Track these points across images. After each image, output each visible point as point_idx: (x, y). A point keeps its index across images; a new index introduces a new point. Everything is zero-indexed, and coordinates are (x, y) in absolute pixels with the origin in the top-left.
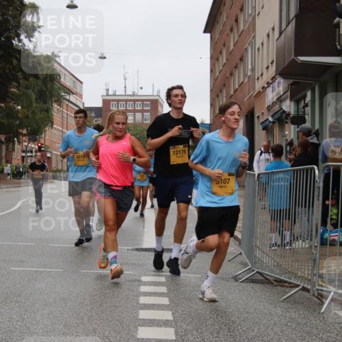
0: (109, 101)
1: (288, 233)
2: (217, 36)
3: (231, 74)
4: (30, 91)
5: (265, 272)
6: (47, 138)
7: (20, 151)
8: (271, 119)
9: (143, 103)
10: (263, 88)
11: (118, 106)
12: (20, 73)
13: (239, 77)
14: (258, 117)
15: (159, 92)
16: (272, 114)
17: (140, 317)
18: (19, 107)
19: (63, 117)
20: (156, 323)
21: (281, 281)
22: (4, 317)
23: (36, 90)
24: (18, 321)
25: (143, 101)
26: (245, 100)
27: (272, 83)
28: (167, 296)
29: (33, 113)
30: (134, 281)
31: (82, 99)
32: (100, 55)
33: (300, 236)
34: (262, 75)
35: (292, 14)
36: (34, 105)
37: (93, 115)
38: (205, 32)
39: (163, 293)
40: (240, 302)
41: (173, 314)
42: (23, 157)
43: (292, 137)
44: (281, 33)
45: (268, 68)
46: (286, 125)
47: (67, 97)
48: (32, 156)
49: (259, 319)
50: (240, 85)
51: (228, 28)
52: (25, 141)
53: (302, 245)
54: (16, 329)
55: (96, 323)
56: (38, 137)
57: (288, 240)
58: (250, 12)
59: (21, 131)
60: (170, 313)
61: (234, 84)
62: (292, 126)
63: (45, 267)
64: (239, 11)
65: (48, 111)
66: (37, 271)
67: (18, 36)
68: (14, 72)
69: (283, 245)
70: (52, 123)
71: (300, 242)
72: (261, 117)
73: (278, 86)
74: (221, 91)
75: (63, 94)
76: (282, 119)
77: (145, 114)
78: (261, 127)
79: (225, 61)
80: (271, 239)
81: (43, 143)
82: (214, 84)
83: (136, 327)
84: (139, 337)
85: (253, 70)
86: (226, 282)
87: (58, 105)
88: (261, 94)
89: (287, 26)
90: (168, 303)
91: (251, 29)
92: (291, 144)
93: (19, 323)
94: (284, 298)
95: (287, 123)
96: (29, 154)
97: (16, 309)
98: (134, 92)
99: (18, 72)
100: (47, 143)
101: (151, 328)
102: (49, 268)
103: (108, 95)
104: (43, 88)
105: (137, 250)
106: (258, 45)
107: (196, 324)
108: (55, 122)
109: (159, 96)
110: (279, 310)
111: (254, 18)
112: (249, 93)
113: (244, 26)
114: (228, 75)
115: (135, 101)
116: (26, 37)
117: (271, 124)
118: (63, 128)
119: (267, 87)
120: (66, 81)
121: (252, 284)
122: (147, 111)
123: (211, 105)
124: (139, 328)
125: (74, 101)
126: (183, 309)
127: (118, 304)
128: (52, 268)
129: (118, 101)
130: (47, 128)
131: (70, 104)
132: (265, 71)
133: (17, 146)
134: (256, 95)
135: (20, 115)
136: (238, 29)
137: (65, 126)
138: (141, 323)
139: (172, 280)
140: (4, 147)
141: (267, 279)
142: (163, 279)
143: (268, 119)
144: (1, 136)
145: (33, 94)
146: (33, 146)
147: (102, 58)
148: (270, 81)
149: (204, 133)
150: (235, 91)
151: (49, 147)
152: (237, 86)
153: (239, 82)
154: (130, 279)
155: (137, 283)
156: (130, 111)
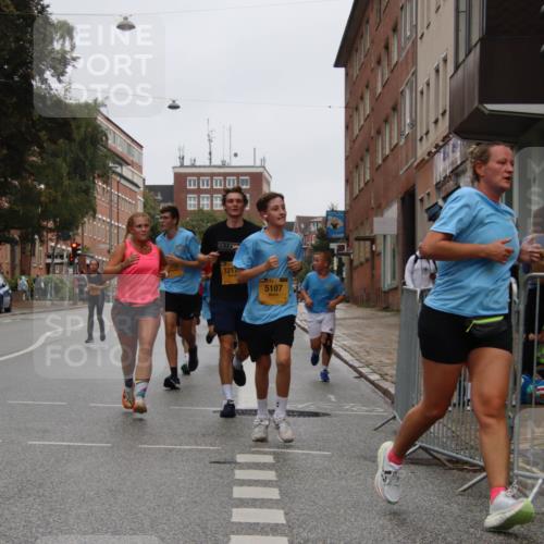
0: (185, 176)
2: (356, 72)
3: (379, 132)
4: (59, 161)
5: (432, 447)
6: (86, 234)
7: (43, 255)
8: (441, 203)
9: (238, 179)
10: (429, 153)
11: (199, 183)
12: (44, 132)
13: (390, 137)
14: (422, 200)
15: (263, 160)
16: (442, 195)
17: (234, 519)
18: (42, 186)
19: (111, 201)
20: (259, 529)
21: (458, 461)
22: (18, 520)
23: (68, 159)
24: (39, 526)
25: (238, 175)
26: (401, 173)
27: (441, 147)
28: (277, 487)
29: (65, 195)
30: (224, 463)
31: (141, 172)
32: (170, 103)
34: (427, 133)
35: (476, 37)
36: (66, 182)
37: (159, 197)
38: (337, 65)
39: (270, 481)
41: (286, 514)
42: (48, 265)
44: (457, 67)
45: (436, 122)
47: (119, 170)
48: (62, 264)
49: (424, 522)
50: (392, 150)
51: (374, 59)
52: (51, 240)
55: (164, 529)
56: (71, 233)
57: (469, 395)
58: (408, 34)
59: (45, 223)
60: (282, 512)
61: (382, 149)
63: (82, 440)
64: (391, 33)
65: (88, 192)
66: (69, 447)
67: (41, 73)
68: (34, 130)
69: (461, 404)
70: (95, 212)
72: (425, 200)
73: (453, 151)
74: (362, 159)
75: (111, 165)
78: (426, 216)
79: (368, 112)
81: (79, 241)
82: (351, 148)
83: (227, 535)
85: (413, 125)
86: (370, 465)
87: (105, 182)
88: (426, 163)
89: (467, 56)
90: (278, 497)
91: (410, 56)
93: (41, 530)
94: (463, 488)
96: (58, 261)
98: (223, 162)
99: (39, 130)
100: (87, 243)
101: (252, 537)
102: (88, 442)
104: (82, 156)
106: (421, 85)
107: (323, 531)
108: (98, 209)
109: (264, 167)
110: (455, 508)
111: (414, 44)
112: (407, 162)
113: (399, 55)
114: (373, 133)
115: (225, 175)
116: (53, 76)
118: (111, 219)
119: (436, 153)
120: (116, 144)
121: (413, 467)
123: (347, 181)
124: (232, 536)
125: (128, 175)
126: (302, 506)
127: (198, 499)
128: (93, 442)
129: (199, 175)
130: (86, 219)
131: (123, 181)
132: (432, 126)
133: (39, 248)
134: (418, 164)
135: (43, 199)
136: (389, 60)
137: (115, 216)
138: (234, 529)
139: (285, 460)
140: (18, 249)
141: (435, 458)
142: (269, 459)
143: (437, 203)
144: (12, 231)
145: (64, 165)
146: (64, 247)
147: (174, 107)
148: (441, 144)
149: (335, 226)
150: (384, 160)
151: (88, 249)
152: (387, 152)
153: (390, 144)
154: (218, 458)
155: (229, 466)
156: (217, 191)
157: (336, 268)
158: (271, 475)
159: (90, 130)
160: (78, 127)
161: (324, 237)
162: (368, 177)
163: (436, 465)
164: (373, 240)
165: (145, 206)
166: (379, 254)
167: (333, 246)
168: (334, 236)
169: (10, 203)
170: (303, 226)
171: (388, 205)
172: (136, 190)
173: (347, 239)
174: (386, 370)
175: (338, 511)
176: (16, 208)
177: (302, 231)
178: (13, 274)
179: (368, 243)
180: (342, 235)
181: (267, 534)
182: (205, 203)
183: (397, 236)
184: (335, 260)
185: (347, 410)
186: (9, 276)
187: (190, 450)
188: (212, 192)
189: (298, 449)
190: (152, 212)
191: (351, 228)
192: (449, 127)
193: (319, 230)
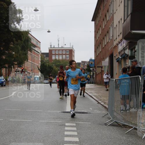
0: (52, 50)
1: (128, 105)
2: (97, 22)
3: (103, 38)
4: (18, 46)
5: (118, 122)
6: (25, 66)
7: (14, 71)
8: (120, 57)
10: (117, 44)
11: (55, 52)
12: (14, 39)
13: (107, 40)
14: (115, 56)
15: (73, 46)
16: (121, 55)
17: (65, 140)
18: (14, 53)
19: (32, 57)
20: (72, 143)
21: (125, 125)
23: (21, 46)
25: (66, 50)
26: (109, 49)
27: (120, 42)
28: (77, 132)
29: (20, 55)
31: (40, 49)
32: (48, 31)
33: (133, 106)
34: (116, 39)
35: (129, 13)
36: (20, 52)
37: (45, 56)
38: (92, 20)
39: (74, 130)
40: (108, 134)
41: (79, 139)
42: (15, 74)
43: (129, 65)
44: (124, 21)
45: (119, 36)
46: (127, 60)
47: (34, 49)
49: (116, 141)
50: (107, 43)
51: (102, 19)
52: (16, 67)
56: (21, 65)
57: (128, 108)
58: (111, 12)
59: (15, 63)
61: (104, 43)
62: (129, 60)
63: (24, 119)
64: (106, 12)
65: (26, 54)
66: (21, 121)
69: (126, 110)
70: (28, 60)
71: (133, 109)
72: (116, 56)
73: (123, 43)
74: (99, 46)
75: (32, 47)
76: (125, 57)
78: (116, 61)
79: (101, 33)
80: (121, 108)
81: (24, 68)
82: (96, 43)
85: (113, 36)
86: (102, 126)
87: (30, 52)
88: (116, 47)
89: (127, 18)
90: (77, 134)
91: (112, 19)
92: (129, 68)
94: (126, 132)
95: (127, 59)
96: (18, 73)
98: (62, 46)
99: (13, 38)
100: (26, 68)
103: (51, 47)
104: (24, 45)
105: (63, 112)
106: (115, 26)
107: (89, 143)
108: (29, 59)
109: (73, 48)
110: (124, 138)
111: (113, 15)
112: (111, 46)
113: (109, 18)
115: (62, 50)
117: (120, 60)
119: (119, 44)
120: (34, 42)
121: (113, 127)
122: (67, 54)
123: (95, 52)
125: (37, 50)
126: (83, 137)
127: (55, 135)
128: (27, 120)
129: (55, 50)
130: (25, 62)
131: (35, 52)
132: (118, 37)
133: (13, 69)
134: (114, 47)
135: (14, 56)
136: (106, 19)
137: (33, 61)
138: (65, 142)
139: (78, 125)
140: (7, 70)
141: (119, 124)
142: (75, 124)
143: (119, 57)
144: (6, 65)
145: (20, 47)
146: (20, 69)
147: (49, 32)
148: (120, 41)
149: (92, 64)
150: (105, 46)
151: (26, 70)
152: (106, 44)
154: (61, 124)
155: (63, 126)
156: (60, 54)
157: (92, 75)
158: (75, 129)
159: (26, 38)
160: (23, 37)
161: (89, 66)
162: (100, 50)
163: (119, 126)
164: (102, 67)
165: (41, 58)
166: (104, 71)
167: (91, 69)
168: (92, 66)
169: (5, 57)
170: (83, 64)
171: (106, 58)
172: (39, 54)
174: (105, 101)
175: (93, 138)
176: (7, 59)
177: (83, 65)
178: (6, 77)
179: (101, 68)
180: (94, 66)
181: (74, 144)
182: (57, 57)
183: (108, 66)
184: (92, 72)
185: (95, 112)
186: (5, 77)
187: (53, 122)
188: (59, 54)
189: (82, 122)
190: (43, 60)
191: (96, 64)
192: (122, 37)
193: (88, 65)
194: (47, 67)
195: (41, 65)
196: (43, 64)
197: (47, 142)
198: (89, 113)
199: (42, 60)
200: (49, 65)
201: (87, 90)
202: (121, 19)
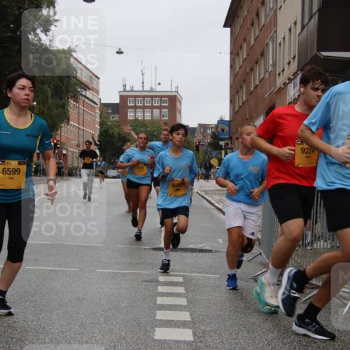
0: (127, 97)
1: (310, 233)
2: (237, 30)
3: (252, 70)
4: (46, 87)
6: (63, 134)
9: (161, 99)
10: (284, 84)
11: (135, 102)
13: (259, 73)
15: (177, 87)
17: (158, 318)
18: (35, 103)
19: (79, 113)
20: (174, 324)
22: (19, 317)
23: (51, 86)
24: (33, 321)
25: (161, 97)
26: (266, 96)
27: (292, 79)
28: (185, 297)
29: (49, 109)
30: (152, 281)
31: (98, 94)
32: (117, 50)
33: (322, 236)
34: (283, 70)
35: (315, 8)
36: (50, 101)
37: (110, 111)
38: (225, 26)
39: (180, 294)
41: (191, 315)
42: (39, 154)
44: (303, 28)
45: (289, 63)
47: (84, 93)
50: (260, 82)
51: (249, 22)
53: (324, 245)
54: (31, 328)
57: (309, 240)
58: (272, 6)
60: (188, 313)
61: (254, 80)
63: (60, 266)
64: (260, 5)
65: (64, 107)
66: (52, 270)
69: (304, 245)
70: (68, 120)
71: (322, 242)
74: (241, 87)
75: (79, 90)
77: (163, 110)
79: (245, 56)
81: (59, 139)
82: (234, 80)
83: (153, 328)
84: (155, 338)
85: (274, 65)
86: (245, 284)
87: (74, 101)
88: (282, 90)
89: (310, 20)
90: (186, 304)
91: (272, 22)
93: (34, 323)
94: (305, 299)
97: (31, 308)
98: (151, 88)
100: (63, 140)
101: (169, 329)
102: (64, 267)
104: (60, 83)
105: (154, 249)
106: (279, 39)
107: (215, 325)
108: (71, 118)
109: (178, 92)
111: (275, 12)
112: (270, 89)
113: (266, 20)
114: (248, 70)
115: (152, 97)
116: (42, 32)
118: (79, 125)
119: (288, 83)
120: (82, 76)
122: (165, 107)
123: (231, 101)
124: (156, 329)
125: (90, 97)
126: (201, 310)
127: (134, 305)
128: (67, 268)
129: (136, 97)
130: (63, 125)
131: (87, 100)
132: (286, 66)
134: (277, 91)
135: (35, 111)
136: (259, 23)
137: (81, 122)
138: (158, 323)
139: (190, 280)
142: (180, 279)
145: (49, 90)
147: (120, 52)
148: (292, 77)
149: (223, 130)
150: (256, 87)
151: (64, 144)
152: (257, 83)
153: (259, 77)
154: (147, 279)
155: (154, 283)
156: (148, 107)
158: (181, 290)
161: (215, 137)
162: (244, 99)
165: (101, 117)
167: (222, 143)
168: (223, 137)
170: (202, 130)
171: (258, 117)
172: (95, 106)
173: (231, 138)
175: (225, 313)
177: (202, 133)
180: (227, 136)
181: (178, 327)
182: (139, 115)
184: (223, 151)
187: (130, 273)
188: (144, 108)
189: (199, 273)
190: (105, 120)
191: (234, 131)
192: (298, 66)
193: (213, 133)
194: (115, 137)
195: (101, 132)
196: (106, 131)
197: (114, 323)
198: (216, 251)
199: (103, 122)
200: (121, 133)
201: (212, 194)
202: (295, 23)
